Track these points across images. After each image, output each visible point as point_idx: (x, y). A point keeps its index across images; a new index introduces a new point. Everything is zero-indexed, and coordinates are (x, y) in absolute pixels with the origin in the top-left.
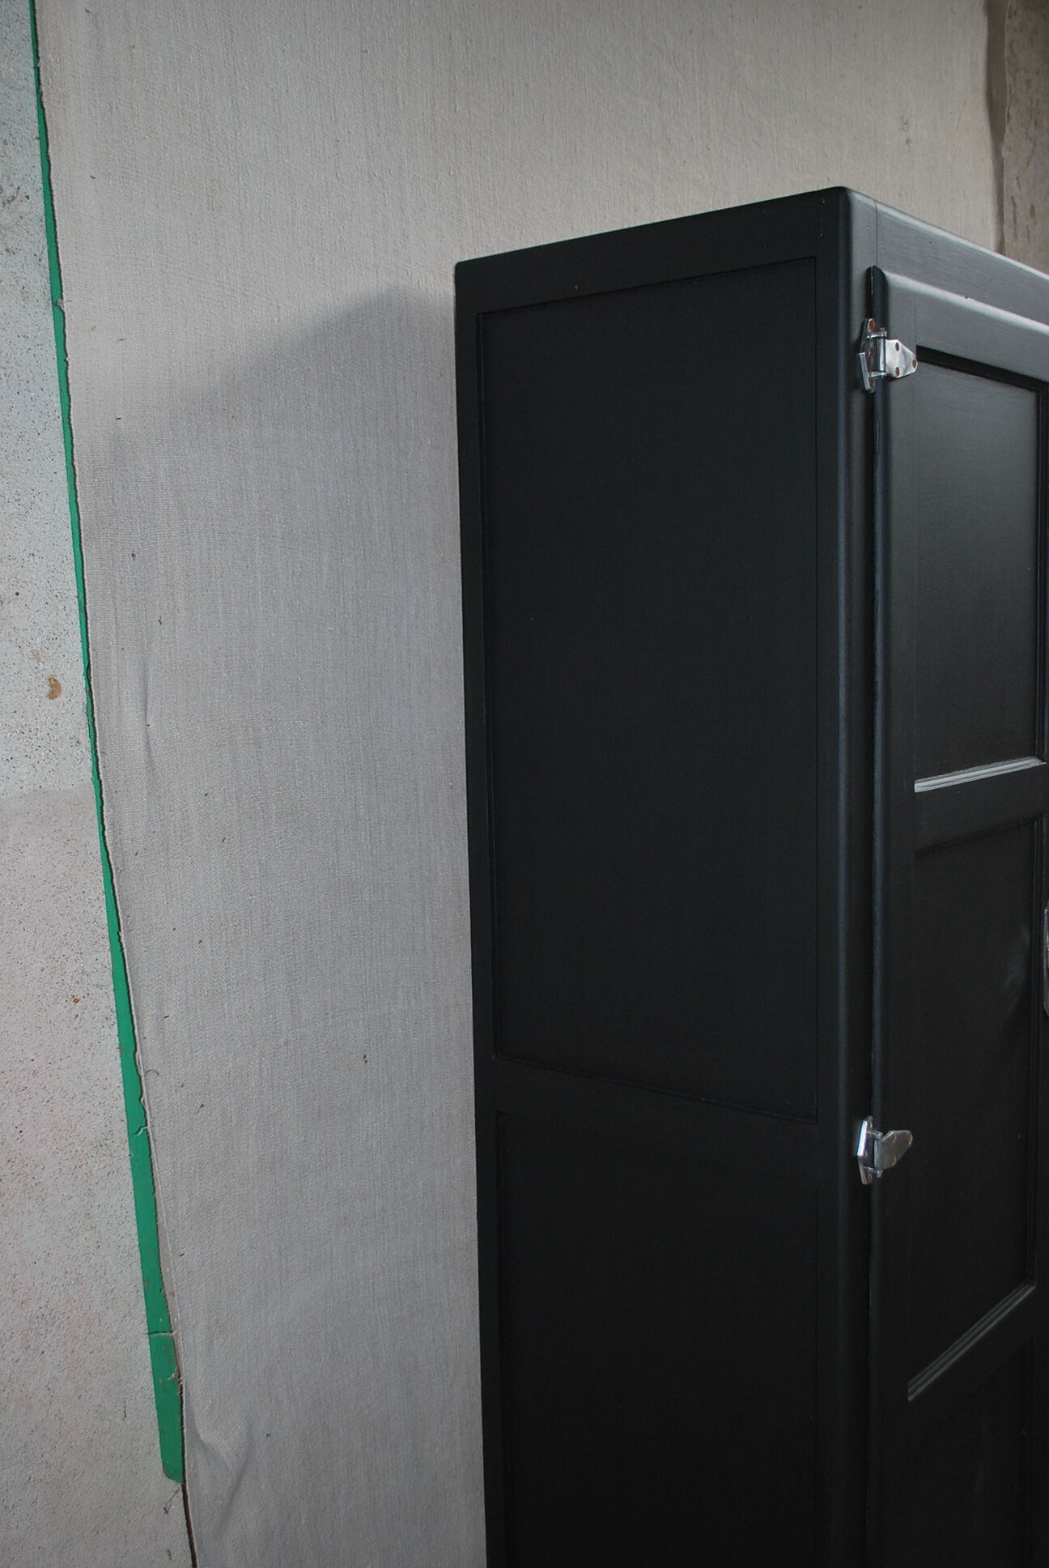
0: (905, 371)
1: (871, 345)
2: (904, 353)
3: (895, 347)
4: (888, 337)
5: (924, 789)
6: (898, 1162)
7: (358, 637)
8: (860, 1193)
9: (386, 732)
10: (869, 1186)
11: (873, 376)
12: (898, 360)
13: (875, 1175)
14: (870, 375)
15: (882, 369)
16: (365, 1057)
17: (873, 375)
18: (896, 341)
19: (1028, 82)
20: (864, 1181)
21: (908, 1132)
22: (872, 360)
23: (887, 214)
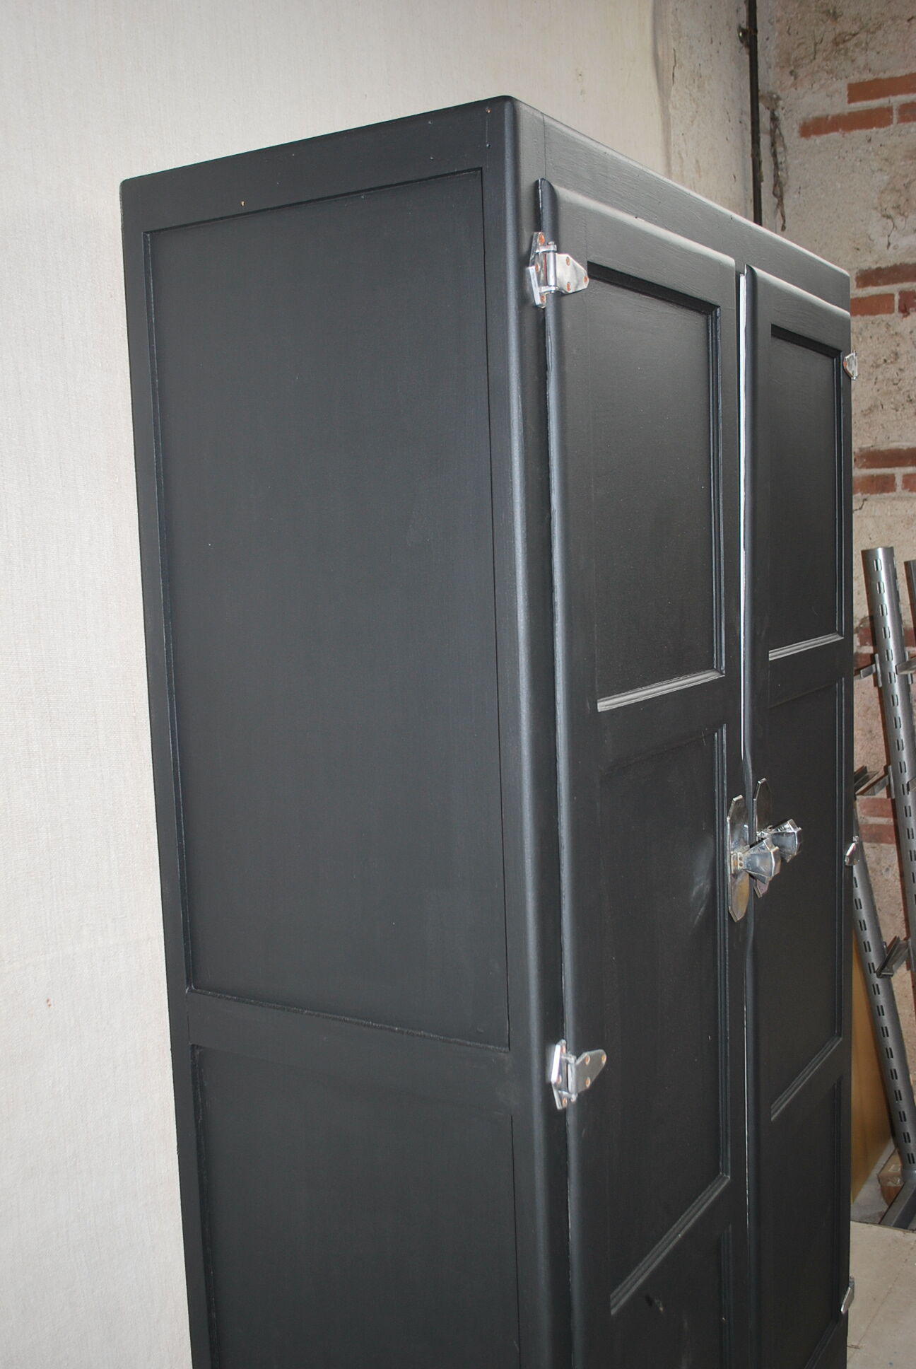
0: (577, 287)
1: (542, 258)
2: (575, 268)
3: (565, 262)
4: (558, 251)
5: (608, 708)
6: (592, 1085)
7: (25, 567)
8: (555, 1118)
9: (60, 665)
10: (564, 1111)
11: (543, 291)
12: (569, 274)
13: (569, 1100)
14: (540, 290)
15: (552, 282)
16: (48, 1001)
17: (544, 289)
18: (566, 255)
19: (691, 47)
20: (559, 1107)
21: (601, 1051)
22: (542, 275)
23: (554, 127)
